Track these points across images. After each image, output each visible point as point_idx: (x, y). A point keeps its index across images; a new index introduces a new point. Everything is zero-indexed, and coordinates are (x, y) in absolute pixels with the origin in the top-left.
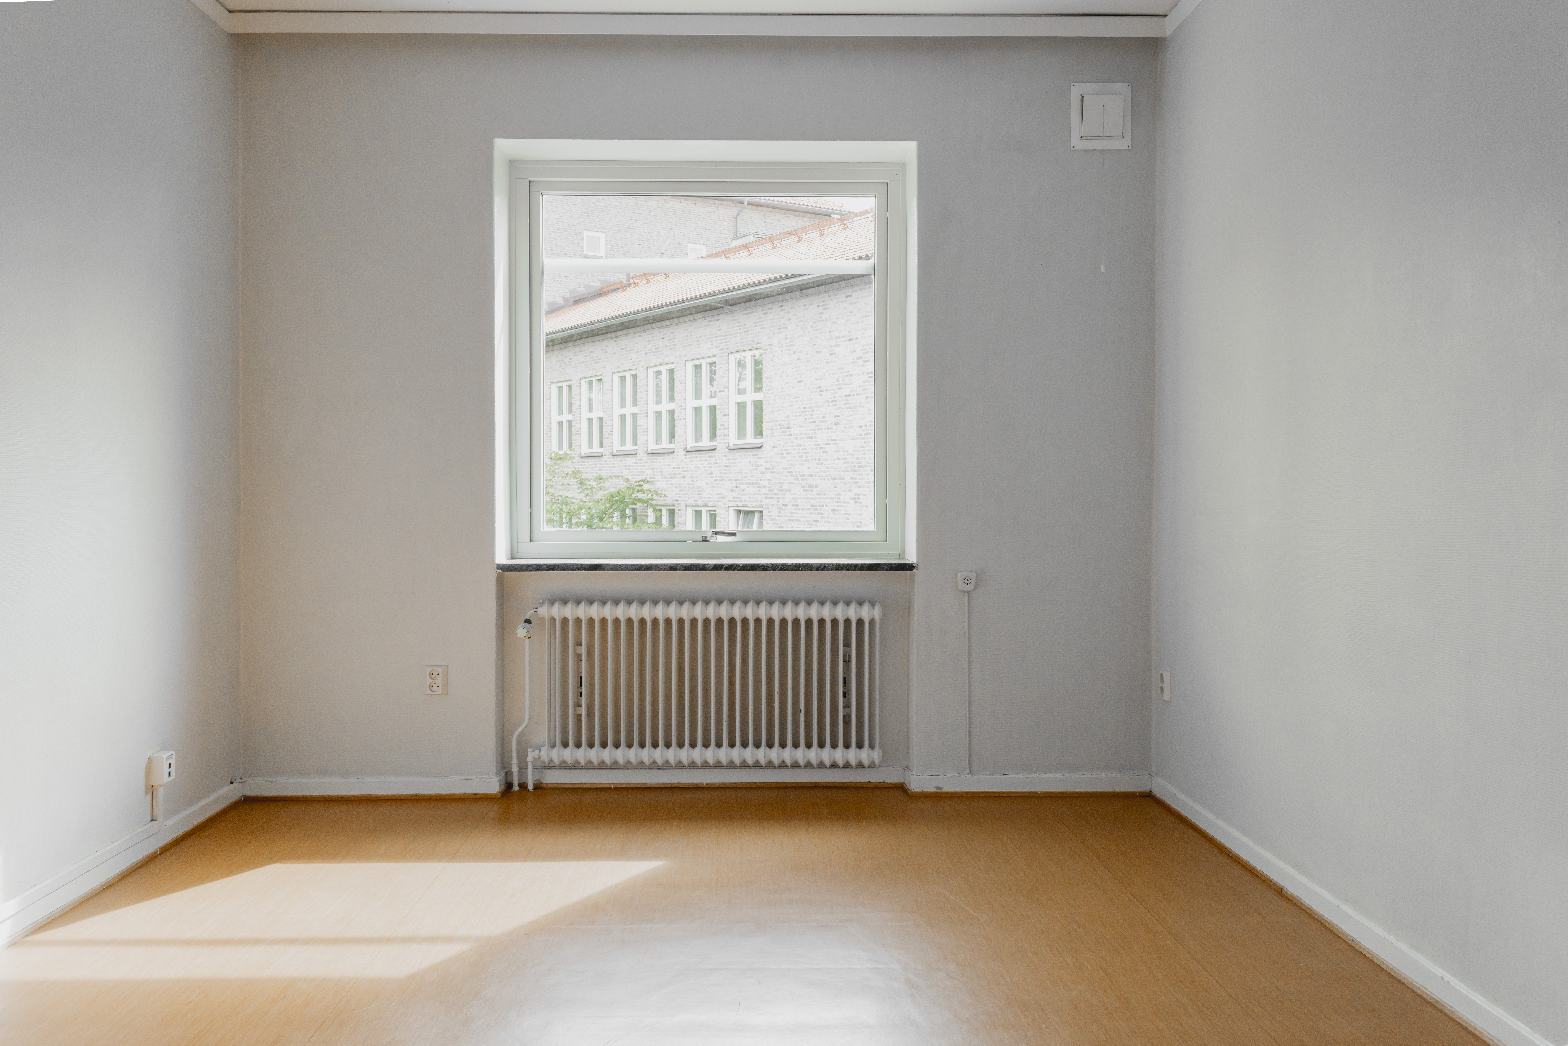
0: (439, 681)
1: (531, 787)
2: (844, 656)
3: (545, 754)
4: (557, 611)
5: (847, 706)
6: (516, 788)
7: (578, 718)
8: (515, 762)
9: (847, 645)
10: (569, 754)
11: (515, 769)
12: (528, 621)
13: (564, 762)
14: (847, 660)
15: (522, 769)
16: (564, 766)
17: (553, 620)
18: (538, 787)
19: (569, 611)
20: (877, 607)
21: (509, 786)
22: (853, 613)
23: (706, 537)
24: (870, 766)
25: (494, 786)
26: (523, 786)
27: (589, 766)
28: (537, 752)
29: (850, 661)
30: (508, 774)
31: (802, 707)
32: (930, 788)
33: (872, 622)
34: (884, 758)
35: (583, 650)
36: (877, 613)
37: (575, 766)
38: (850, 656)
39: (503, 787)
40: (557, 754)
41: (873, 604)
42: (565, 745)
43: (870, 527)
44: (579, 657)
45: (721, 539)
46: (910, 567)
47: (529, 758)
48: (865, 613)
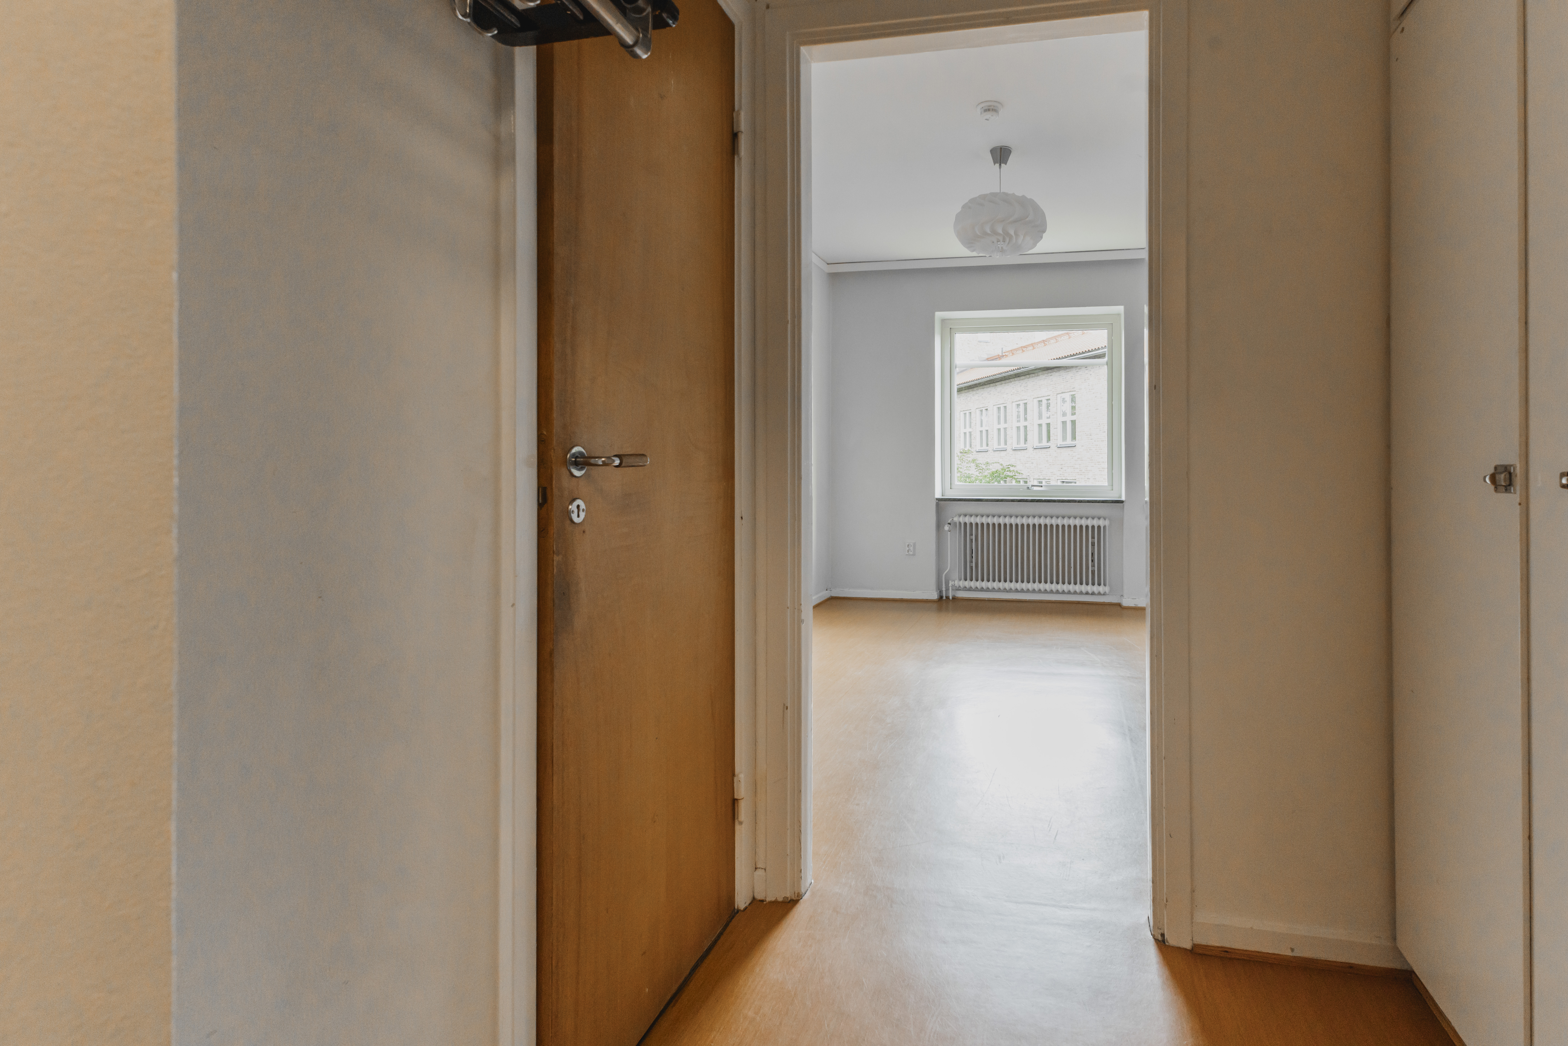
0: (912, 548)
1: (951, 598)
2: (1092, 543)
3: (957, 583)
4: (962, 520)
5: (1093, 566)
6: (944, 598)
7: (971, 568)
8: (944, 586)
9: (1093, 537)
10: (967, 584)
11: (944, 589)
12: (950, 524)
13: (966, 587)
14: (1093, 544)
15: (947, 590)
16: (965, 589)
17: (960, 523)
18: (954, 598)
19: (967, 520)
20: (1107, 520)
21: (941, 597)
22: (1096, 523)
23: (1029, 487)
24: (1104, 594)
25: (934, 596)
26: (947, 598)
27: (976, 589)
28: (953, 582)
29: (1094, 545)
30: (941, 592)
31: (1072, 566)
32: (1132, 605)
33: (1104, 527)
34: (1110, 591)
35: (974, 537)
36: (1107, 523)
37: (970, 589)
38: (1094, 543)
39: (939, 597)
40: (963, 584)
41: (1105, 519)
42: (966, 580)
43: (1106, 484)
44: (971, 540)
45: (1035, 488)
46: (1122, 502)
47: (950, 585)
48: (1102, 523)
